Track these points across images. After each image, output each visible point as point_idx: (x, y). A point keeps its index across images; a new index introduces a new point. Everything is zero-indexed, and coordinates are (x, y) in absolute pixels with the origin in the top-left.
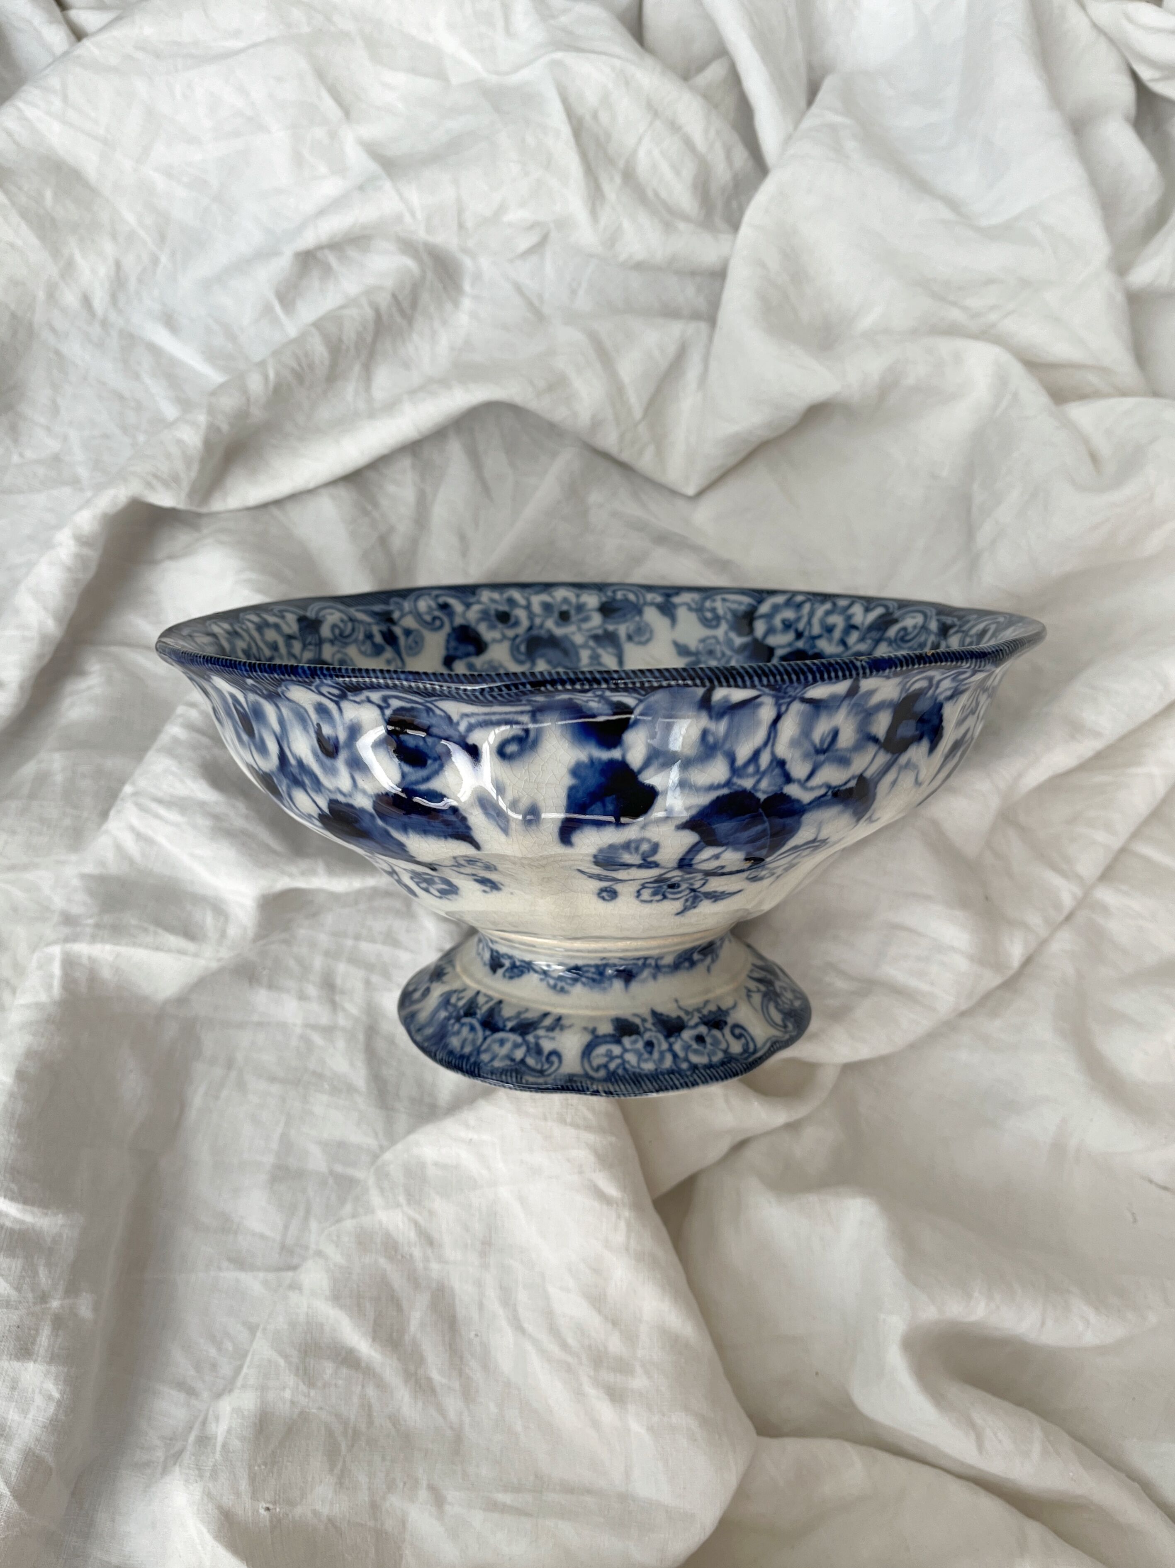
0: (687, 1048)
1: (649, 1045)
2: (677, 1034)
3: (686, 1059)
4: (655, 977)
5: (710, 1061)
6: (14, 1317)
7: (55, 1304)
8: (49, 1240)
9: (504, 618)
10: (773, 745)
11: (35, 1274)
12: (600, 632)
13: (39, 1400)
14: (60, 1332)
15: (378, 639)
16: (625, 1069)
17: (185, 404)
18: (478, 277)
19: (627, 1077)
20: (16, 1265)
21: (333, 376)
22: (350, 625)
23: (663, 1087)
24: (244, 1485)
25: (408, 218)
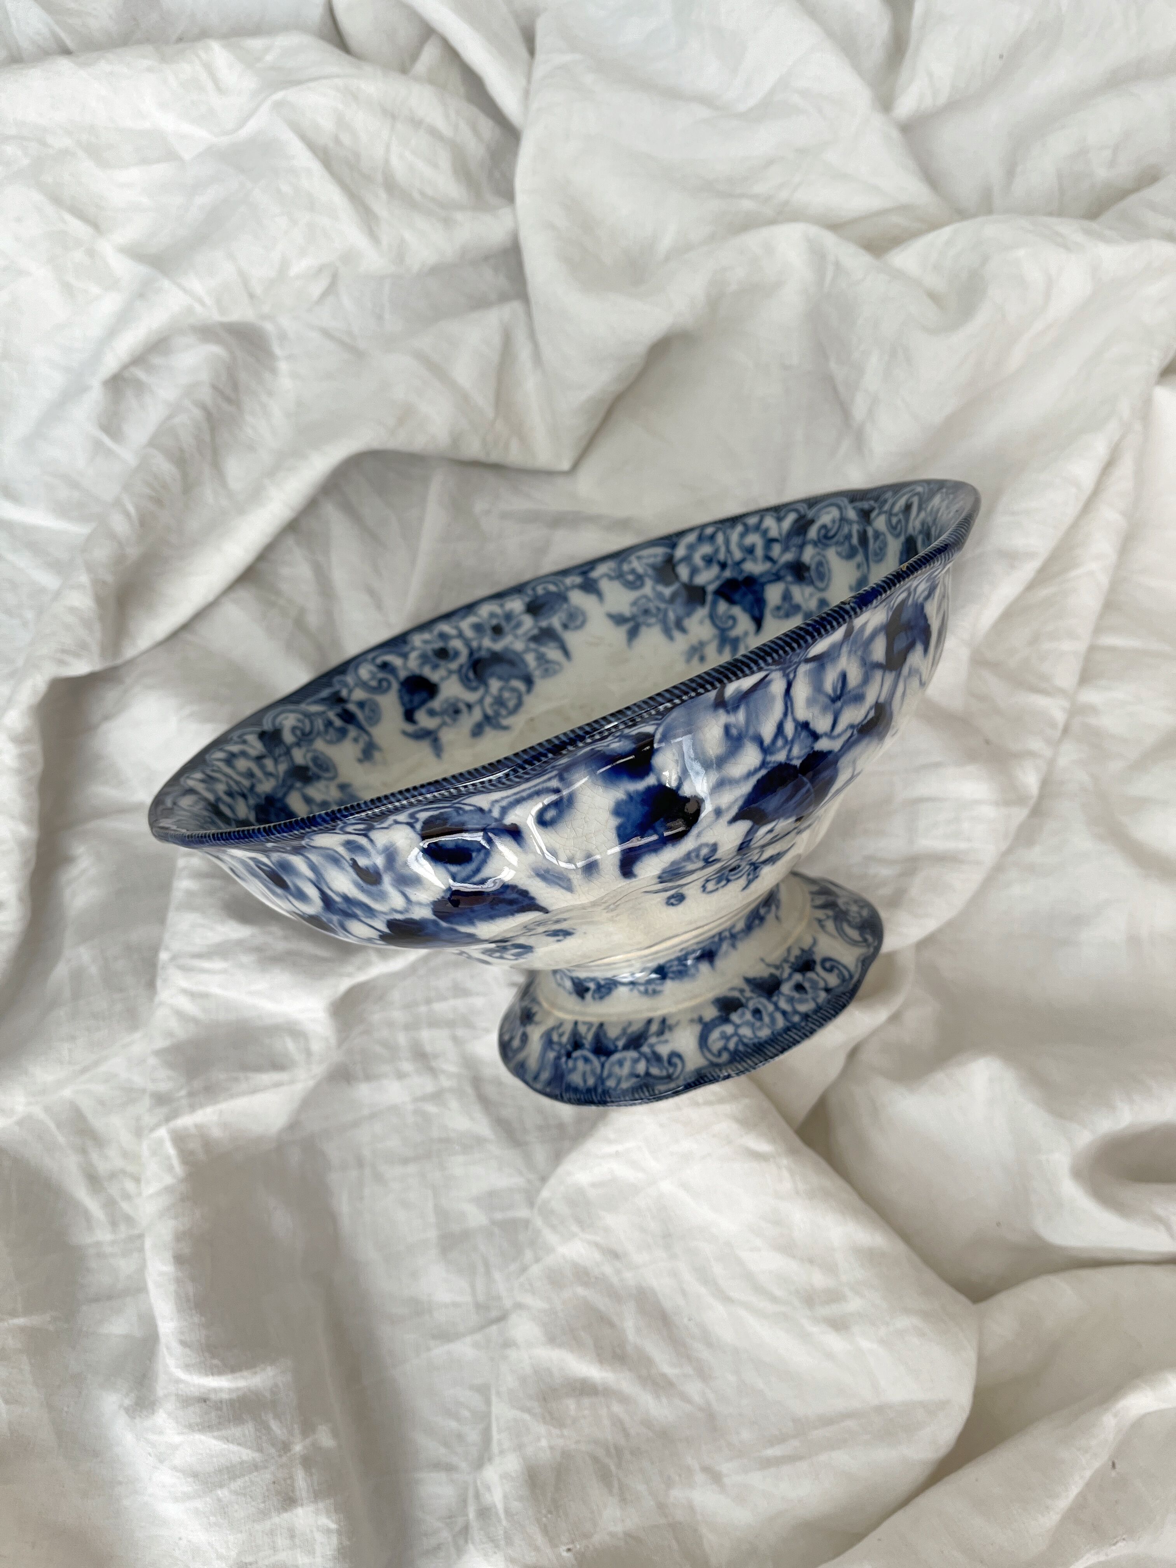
0: (791, 1000)
1: (757, 1012)
2: (777, 992)
3: (795, 1012)
4: (734, 946)
5: (817, 1004)
6: (267, 1476)
7: (298, 1448)
8: (268, 1395)
9: (443, 654)
10: (792, 713)
11: (268, 1428)
12: (535, 632)
13: (319, 1537)
14: (313, 1470)
15: (338, 722)
16: (745, 1045)
17: (57, 567)
18: (283, 337)
19: (749, 1050)
20: (248, 1429)
21: (189, 486)
22: (307, 722)
23: (786, 1047)
24: (540, 1539)
25: (198, 308)
